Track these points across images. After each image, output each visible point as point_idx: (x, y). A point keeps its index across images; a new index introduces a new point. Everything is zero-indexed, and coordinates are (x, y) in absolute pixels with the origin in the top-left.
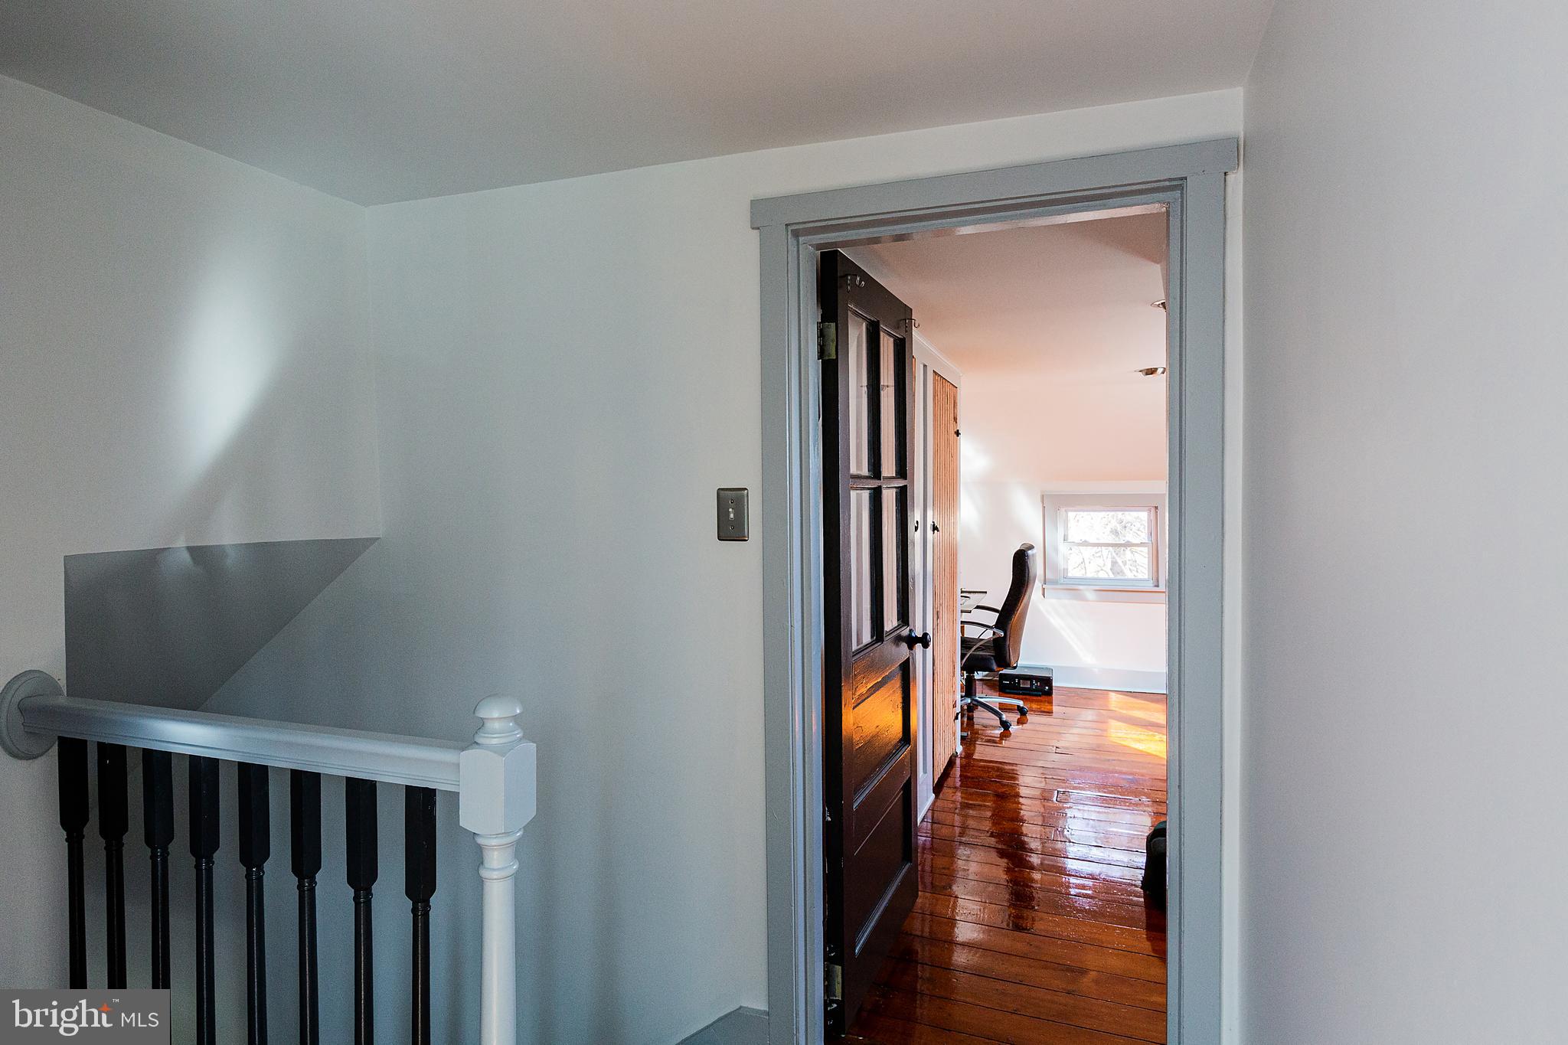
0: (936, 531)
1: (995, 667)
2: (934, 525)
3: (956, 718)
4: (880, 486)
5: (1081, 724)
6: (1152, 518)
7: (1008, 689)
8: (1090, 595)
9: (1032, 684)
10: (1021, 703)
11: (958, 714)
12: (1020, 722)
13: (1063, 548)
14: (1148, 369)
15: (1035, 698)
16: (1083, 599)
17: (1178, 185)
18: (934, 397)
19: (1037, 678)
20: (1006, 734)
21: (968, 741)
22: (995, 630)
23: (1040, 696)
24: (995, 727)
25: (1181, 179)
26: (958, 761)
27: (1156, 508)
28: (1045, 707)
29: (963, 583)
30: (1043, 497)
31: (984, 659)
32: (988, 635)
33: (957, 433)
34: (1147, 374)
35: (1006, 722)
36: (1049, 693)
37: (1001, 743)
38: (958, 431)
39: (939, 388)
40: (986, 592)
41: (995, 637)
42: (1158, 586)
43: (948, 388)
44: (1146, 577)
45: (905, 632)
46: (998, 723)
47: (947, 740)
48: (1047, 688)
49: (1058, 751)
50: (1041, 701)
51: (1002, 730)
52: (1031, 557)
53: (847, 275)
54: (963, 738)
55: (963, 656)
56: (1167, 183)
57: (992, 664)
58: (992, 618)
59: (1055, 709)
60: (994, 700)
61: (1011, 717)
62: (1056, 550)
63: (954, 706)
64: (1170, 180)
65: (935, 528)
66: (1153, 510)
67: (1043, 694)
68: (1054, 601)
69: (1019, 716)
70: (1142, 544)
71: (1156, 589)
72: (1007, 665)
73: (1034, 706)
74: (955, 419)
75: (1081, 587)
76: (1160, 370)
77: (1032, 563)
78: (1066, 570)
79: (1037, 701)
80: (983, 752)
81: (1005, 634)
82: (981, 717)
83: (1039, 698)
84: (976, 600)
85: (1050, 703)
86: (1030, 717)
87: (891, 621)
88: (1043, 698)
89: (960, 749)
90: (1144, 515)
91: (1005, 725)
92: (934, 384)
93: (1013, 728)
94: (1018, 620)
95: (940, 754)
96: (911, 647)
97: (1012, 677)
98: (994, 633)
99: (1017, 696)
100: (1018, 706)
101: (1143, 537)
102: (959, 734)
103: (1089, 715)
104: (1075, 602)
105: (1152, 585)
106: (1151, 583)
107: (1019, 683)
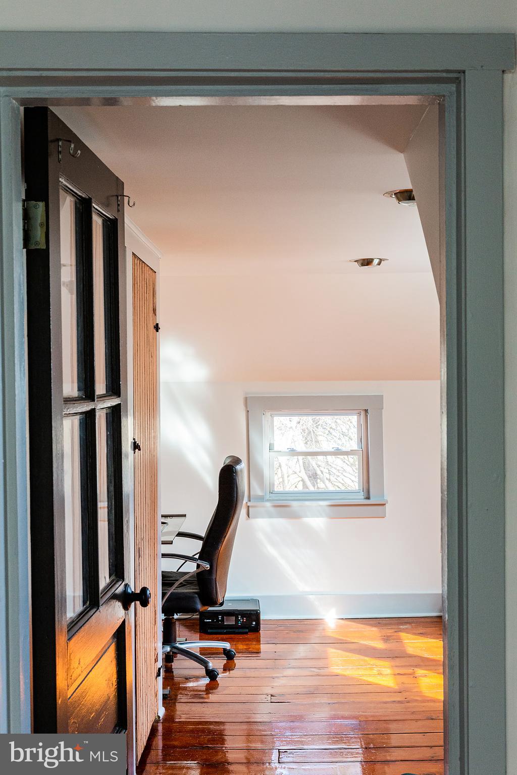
0: (137, 450)
1: (199, 606)
2: (135, 443)
3: (158, 675)
4: (95, 408)
5: (293, 663)
6: (362, 422)
7: (211, 628)
9: (237, 621)
10: (227, 645)
11: (159, 669)
12: (227, 668)
14: (364, 260)
15: (241, 637)
17: (456, 78)
18: (134, 285)
19: (243, 613)
20: (212, 686)
21: (169, 701)
22: (199, 562)
23: (246, 633)
24: (197, 678)
25: (459, 72)
26: (160, 728)
27: (366, 411)
28: (253, 646)
29: (164, 509)
30: (246, 400)
31: (187, 598)
32: (191, 568)
33: (157, 328)
34: (363, 265)
35: (213, 671)
36: (257, 629)
37: (208, 698)
38: (157, 324)
39: (138, 273)
40: (185, 516)
41: (200, 570)
42: (368, 498)
43: (148, 272)
44: (356, 488)
45: (120, 589)
46: (203, 672)
47: (149, 704)
48: (254, 623)
49: (274, 699)
50: (249, 640)
51: (207, 680)
52: (239, 473)
53: (58, 140)
54: (165, 697)
55: (164, 595)
56: (444, 75)
57: (195, 603)
58: (194, 547)
59: (263, 647)
60: (195, 645)
61: (216, 664)
63: (156, 660)
64: (448, 71)
65: (136, 446)
66: (363, 413)
67: (249, 632)
69: (225, 662)
70: (352, 453)
71: (367, 502)
72: (213, 602)
73: (241, 647)
74: (154, 311)
76: (376, 262)
77: (240, 481)
78: (272, 485)
79: (244, 640)
80: (186, 711)
81: (211, 566)
82: (182, 665)
83: (246, 636)
84: (175, 525)
85: (258, 641)
86: (239, 661)
87: (104, 578)
88: (249, 636)
89: (162, 712)
90: (354, 419)
91: (212, 675)
92: (134, 269)
93: (221, 677)
94: (225, 549)
95: (143, 724)
96: (126, 607)
97: (215, 614)
98: (198, 566)
99: (220, 636)
100: (225, 650)
101: (354, 445)
102: (160, 693)
103: (301, 650)
105: (363, 497)
106: (361, 496)
107: (223, 620)
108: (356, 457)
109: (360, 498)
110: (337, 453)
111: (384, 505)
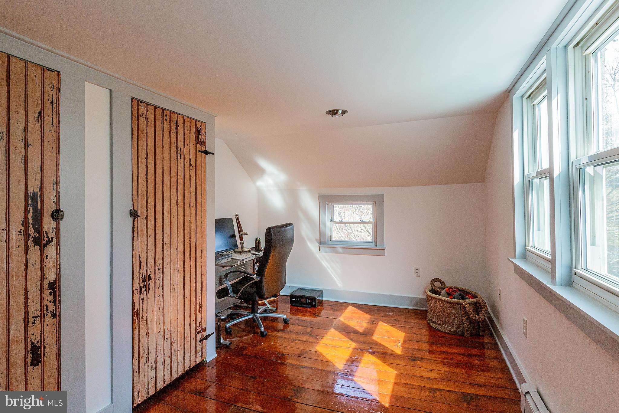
6: (374, 208)
7: (294, 303)
8: (340, 250)
9: (306, 301)
13: (329, 224)
16: (337, 252)
19: (309, 298)
23: (309, 308)
27: (376, 202)
30: (319, 196)
44: (371, 240)
48: (314, 303)
62: (325, 225)
66: (374, 204)
67: (311, 307)
68: (324, 254)
70: (369, 223)
71: (376, 247)
75: (336, 246)
76: (340, 112)
78: (332, 237)
90: (371, 206)
97: (296, 297)
101: (370, 219)
104: (334, 254)
105: (374, 245)
106: (374, 244)
107: (300, 300)
108: (371, 225)
109: (373, 246)
110: (363, 223)
111: (384, 249)
